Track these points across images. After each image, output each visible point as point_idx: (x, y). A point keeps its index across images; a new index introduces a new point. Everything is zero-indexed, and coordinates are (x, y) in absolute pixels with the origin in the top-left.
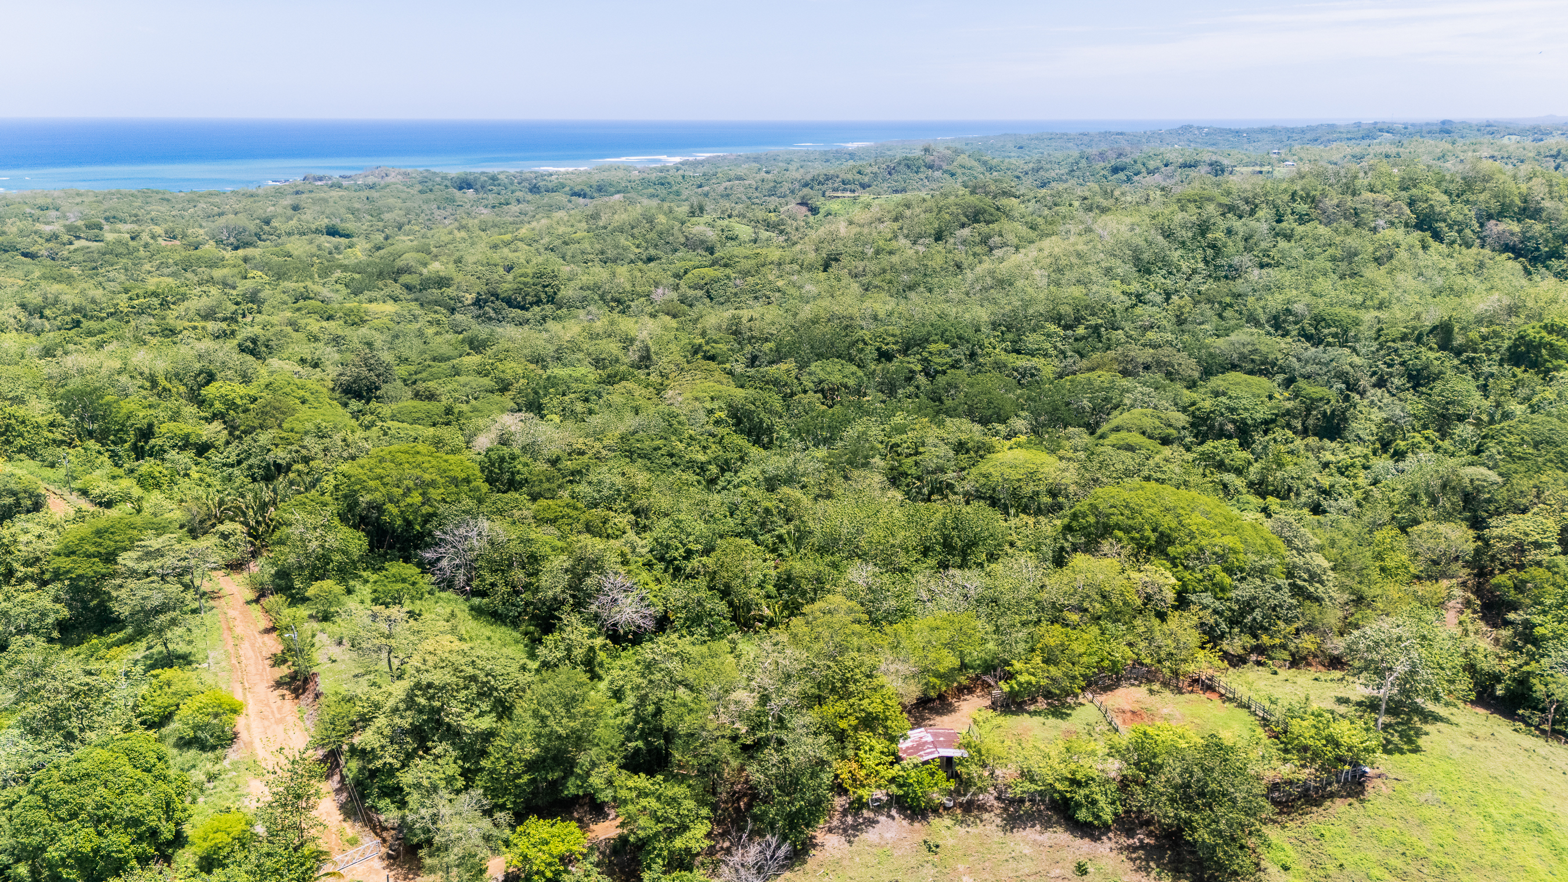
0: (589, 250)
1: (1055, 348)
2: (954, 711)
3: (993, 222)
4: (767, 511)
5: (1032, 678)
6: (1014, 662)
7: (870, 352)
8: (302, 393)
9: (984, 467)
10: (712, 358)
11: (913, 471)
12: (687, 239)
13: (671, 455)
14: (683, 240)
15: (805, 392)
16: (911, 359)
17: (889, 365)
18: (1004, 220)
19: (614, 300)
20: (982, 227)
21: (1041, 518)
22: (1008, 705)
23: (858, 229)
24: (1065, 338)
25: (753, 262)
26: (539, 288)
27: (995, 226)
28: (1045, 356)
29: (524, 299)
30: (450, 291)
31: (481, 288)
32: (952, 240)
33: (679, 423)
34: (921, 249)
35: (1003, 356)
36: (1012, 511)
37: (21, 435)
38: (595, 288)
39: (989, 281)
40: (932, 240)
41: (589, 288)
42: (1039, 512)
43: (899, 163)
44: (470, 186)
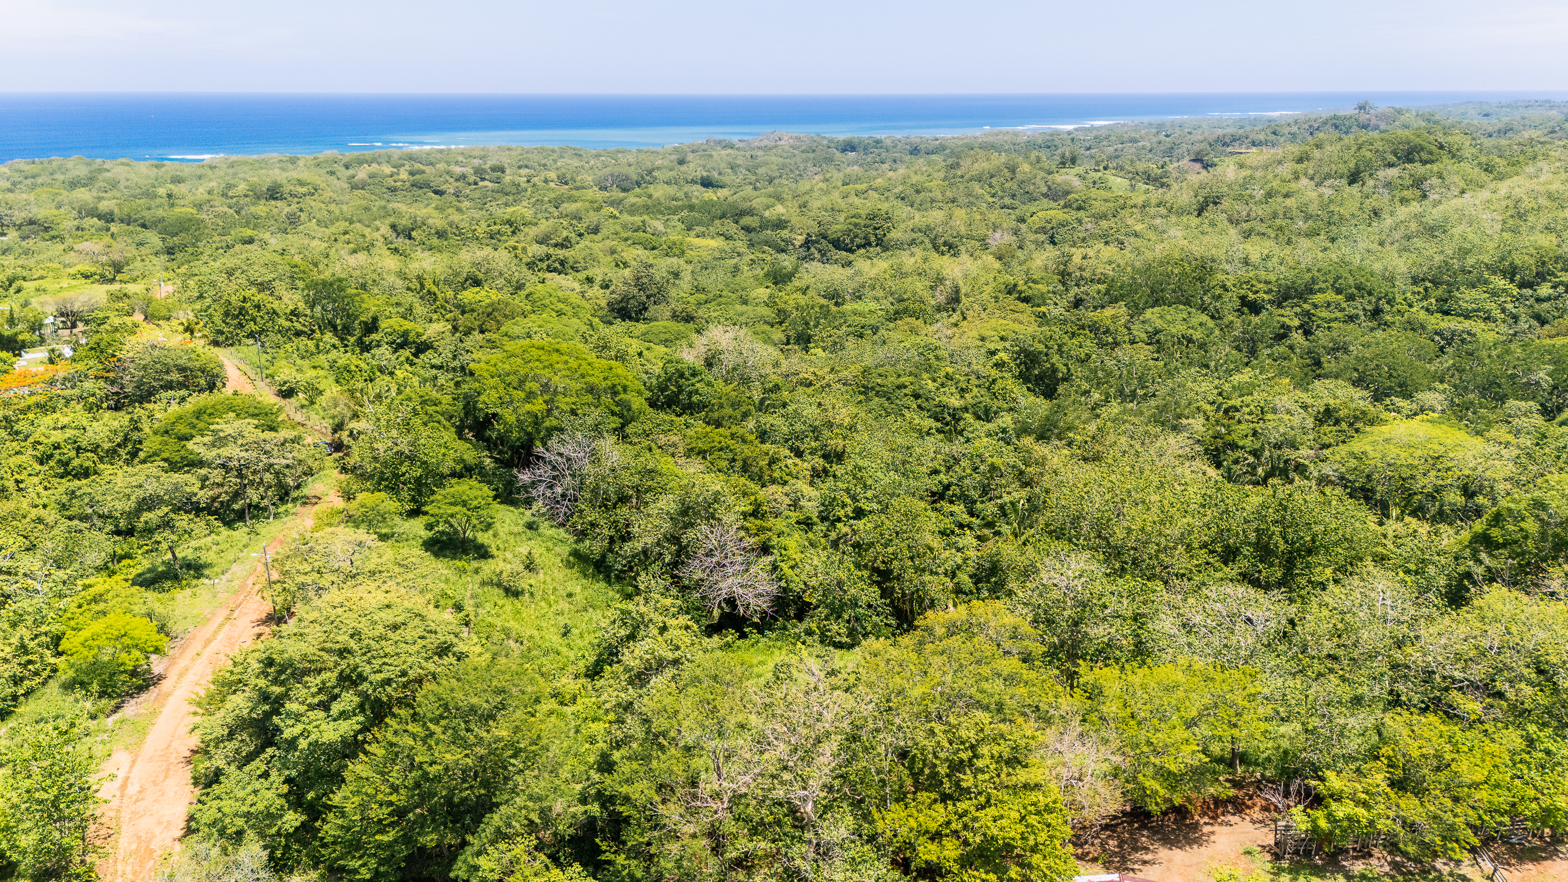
0: (940, 197)
1: (1503, 311)
2: (1198, 841)
3: (1432, 162)
4: (993, 468)
5: (1361, 811)
6: (1330, 775)
7: (1231, 301)
8: (561, 306)
9: (1357, 445)
10: (1026, 300)
11: (1248, 442)
12: (1049, 188)
13: (917, 396)
14: (1045, 190)
15: (1133, 342)
16: (1287, 312)
17: (1255, 320)
18: (1446, 160)
19: (945, 244)
20: (1418, 169)
21: (1443, 527)
22: (1308, 854)
23: (1248, 172)
24: (1517, 299)
25: (1111, 205)
26: (870, 230)
27: (1435, 167)
28: (1487, 319)
29: (852, 241)
30: (785, 233)
31: (815, 229)
32: (1371, 183)
33: (937, 358)
34: (1327, 192)
35: (1423, 315)
36: (1395, 512)
37: (254, 320)
38: (927, 230)
39: (1413, 226)
40: (1344, 181)
41: (920, 231)
42: (1441, 517)
43: (1325, 123)
44: (853, 149)
